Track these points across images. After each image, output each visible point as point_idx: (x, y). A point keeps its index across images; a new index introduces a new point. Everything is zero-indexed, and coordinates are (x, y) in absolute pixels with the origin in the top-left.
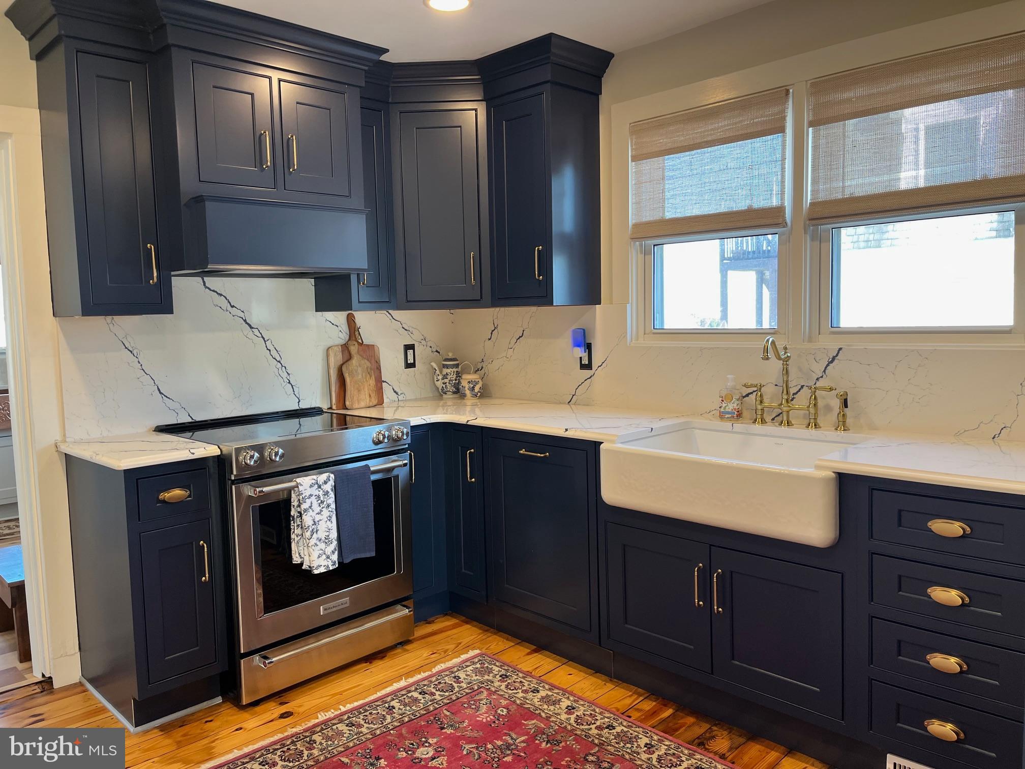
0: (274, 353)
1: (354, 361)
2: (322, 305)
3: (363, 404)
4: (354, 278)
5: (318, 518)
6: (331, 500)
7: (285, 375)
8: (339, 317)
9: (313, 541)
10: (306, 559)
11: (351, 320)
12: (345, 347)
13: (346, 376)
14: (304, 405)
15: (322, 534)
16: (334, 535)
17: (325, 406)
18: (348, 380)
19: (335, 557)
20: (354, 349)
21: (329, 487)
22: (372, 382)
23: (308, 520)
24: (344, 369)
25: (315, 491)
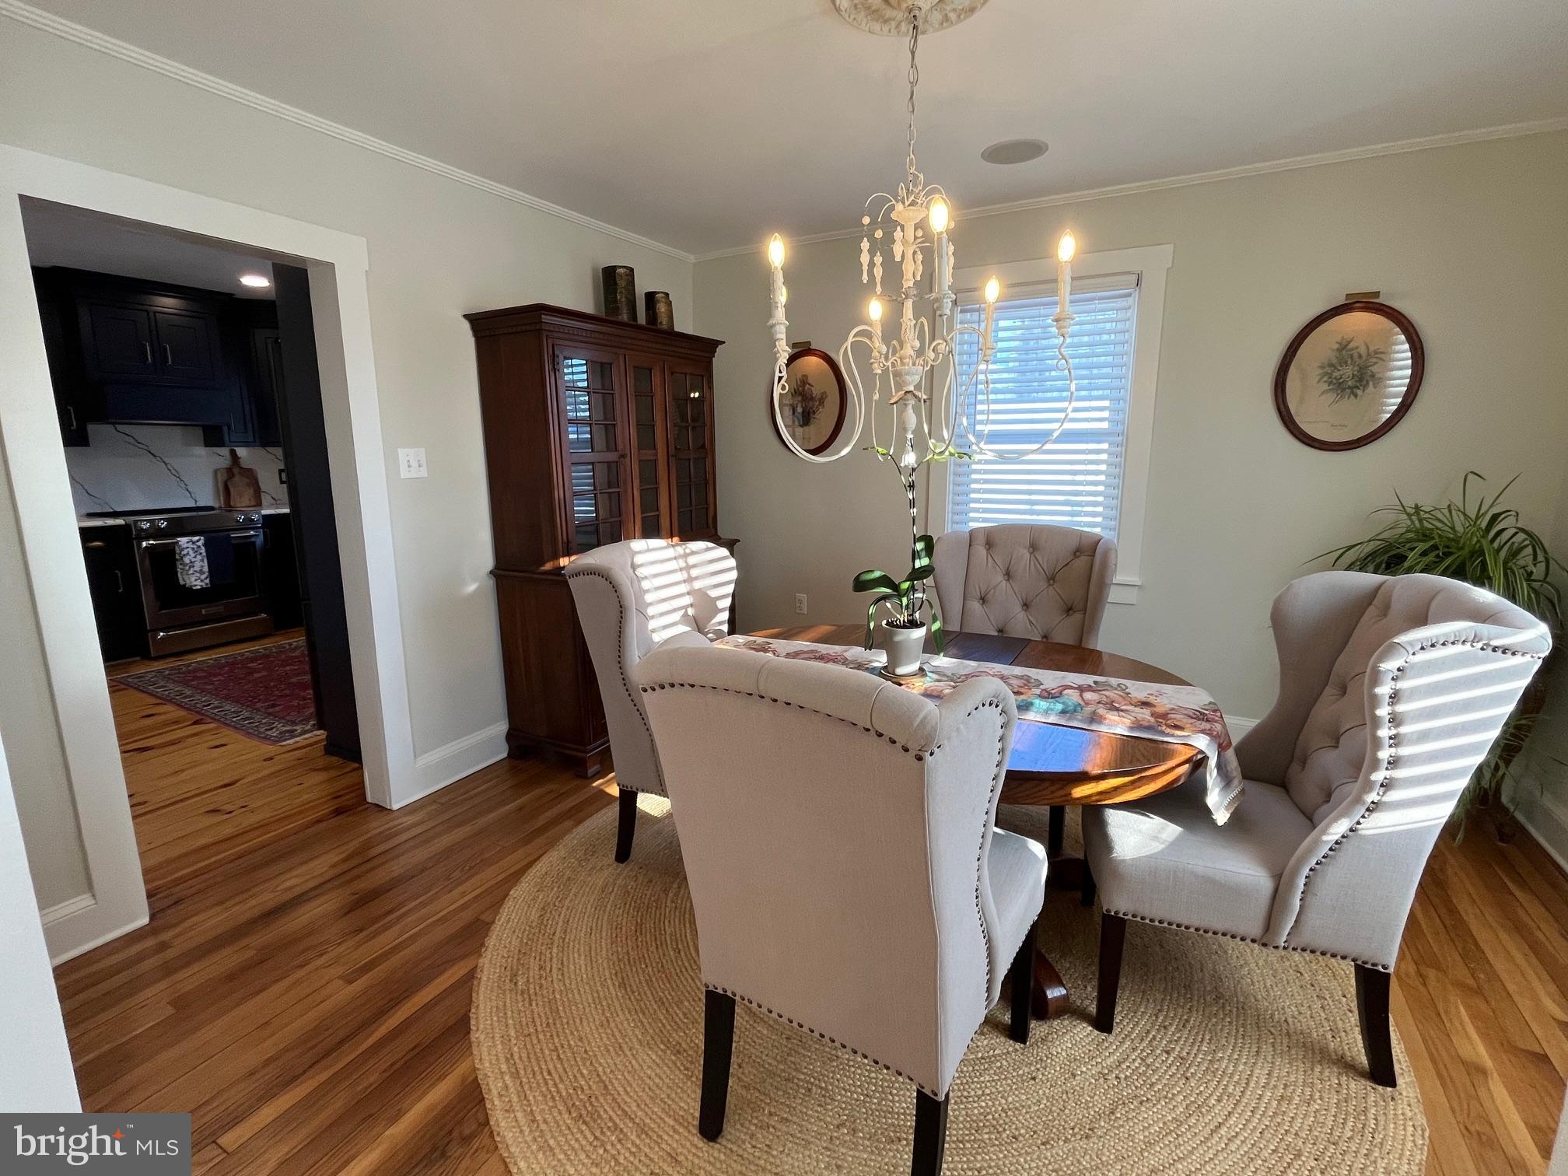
0: (173, 471)
1: (237, 479)
2: (208, 443)
3: (244, 505)
4: (225, 429)
5: (193, 560)
6: (203, 550)
7: (183, 485)
8: (225, 451)
9: (191, 572)
10: (188, 582)
11: (233, 453)
12: (229, 471)
13: (230, 486)
14: (201, 504)
15: (197, 568)
16: (206, 569)
17: (216, 505)
18: (232, 490)
19: (207, 581)
20: (236, 471)
21: (200, 543)
22: (251, 491)
23: (187, 560)
24: (229, 483)
25: (190, 545)
